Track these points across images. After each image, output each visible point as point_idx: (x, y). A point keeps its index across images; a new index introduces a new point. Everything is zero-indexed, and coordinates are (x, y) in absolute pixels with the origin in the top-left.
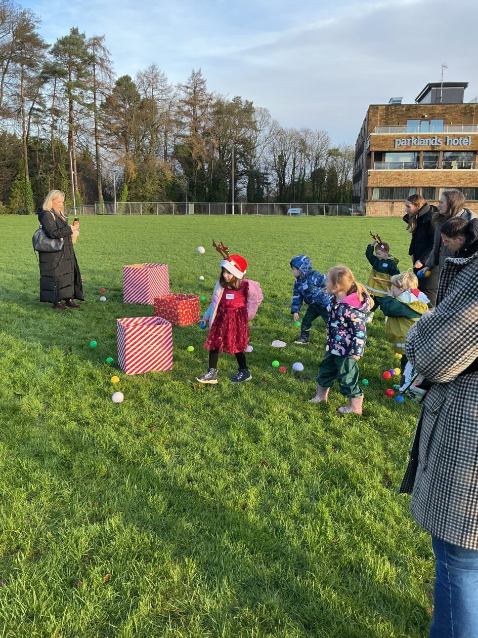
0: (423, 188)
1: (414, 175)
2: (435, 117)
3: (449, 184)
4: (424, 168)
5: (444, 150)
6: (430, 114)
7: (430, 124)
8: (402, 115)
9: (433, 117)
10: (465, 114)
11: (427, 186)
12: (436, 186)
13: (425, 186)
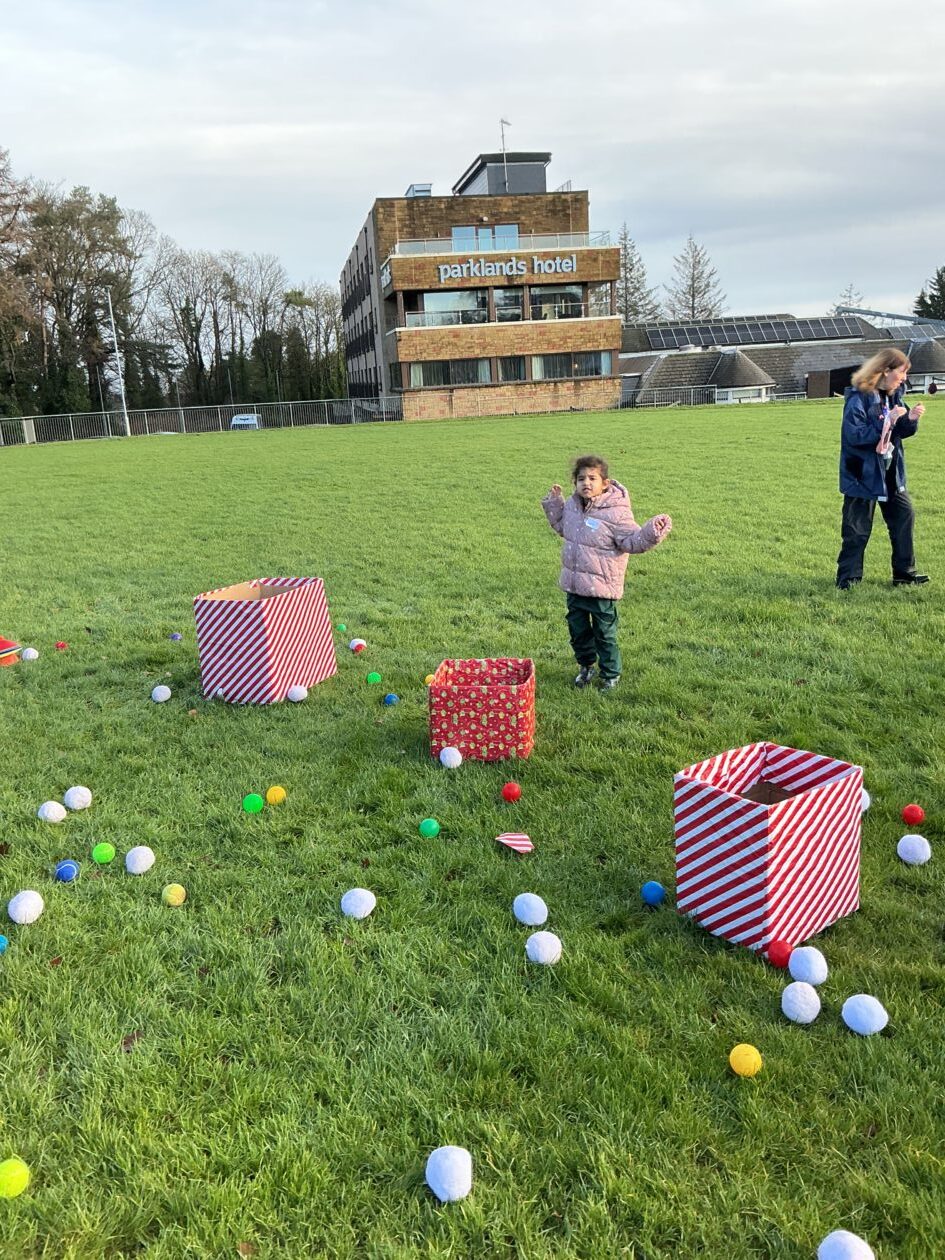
0: (503, 359)
1: (482, 335)
2: (501, 219)
3: (547, 349)
4: (500, 321)
5: (531, 282)
6: (493, 215)
7: (493, 233)
8: (441, 218)
9: (498, 220)
10: (554, 212)
11: (509, 354)
12: (526, 353)
13: (505, 354)
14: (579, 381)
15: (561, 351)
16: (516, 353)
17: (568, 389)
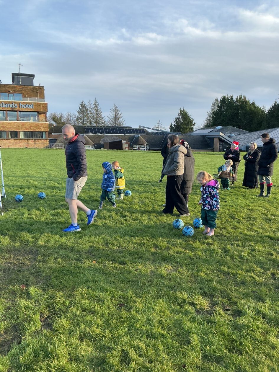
0: (10, 131)
1: (3, 124)
2: (16, 92)
3: (25, 130)
4: (9, 120)
5: (19, 110)
6: (14, 90)
9: (15, 92)
10: (33, 91)
11: (12, 130)
12: (18, 130)
13: (11, 130)
14: (36, 140)
15: (29, 131)
16: (14, 130)
17: (32, 142)
